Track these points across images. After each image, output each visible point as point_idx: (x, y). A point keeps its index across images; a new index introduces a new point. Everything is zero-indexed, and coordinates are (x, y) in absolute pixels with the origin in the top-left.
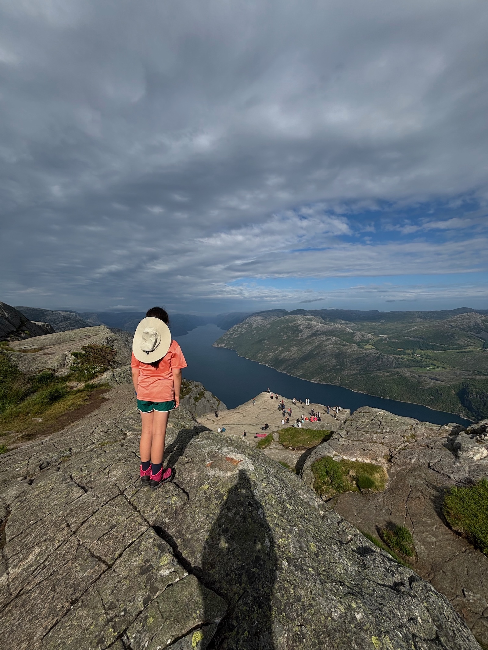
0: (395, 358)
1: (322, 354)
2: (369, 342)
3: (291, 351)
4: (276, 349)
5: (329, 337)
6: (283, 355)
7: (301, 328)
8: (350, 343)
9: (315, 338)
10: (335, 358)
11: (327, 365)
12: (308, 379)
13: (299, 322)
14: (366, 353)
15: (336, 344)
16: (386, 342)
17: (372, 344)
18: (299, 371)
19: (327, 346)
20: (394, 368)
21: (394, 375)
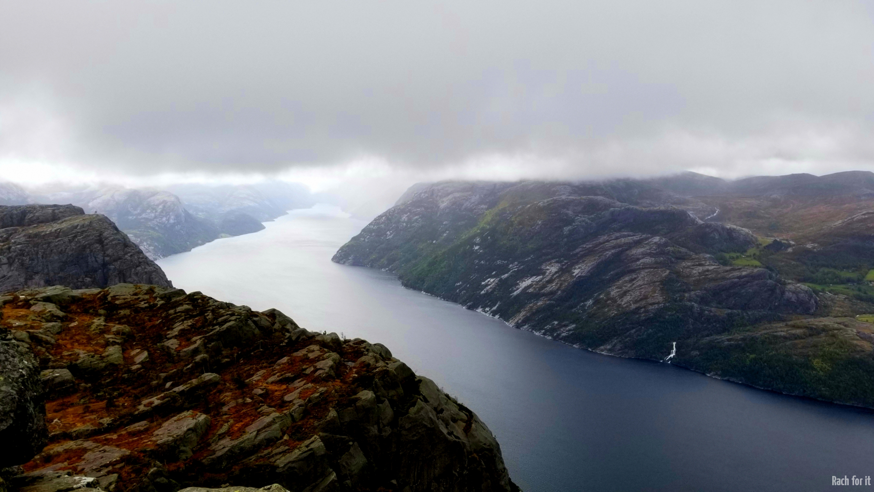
0: (816, 292)
1: (626, 282)
2: (745, 251)
3: (544, 274)
4: (503, 269)
5: (644, 236)
6: (524, 284)
7: (570, 212)
8: (696, 254)
9: (606, 237)
10: (662, 289)
11: (638, 308)
12: (589, 345)
13: (564, 197)
14: (740, 277)
15: (662, 253)
16: (790, 250)
17: (755, 257)
18: (566, 326)
19: (638, 259)
20: (814, 315)
21: (814, 332)
